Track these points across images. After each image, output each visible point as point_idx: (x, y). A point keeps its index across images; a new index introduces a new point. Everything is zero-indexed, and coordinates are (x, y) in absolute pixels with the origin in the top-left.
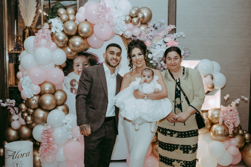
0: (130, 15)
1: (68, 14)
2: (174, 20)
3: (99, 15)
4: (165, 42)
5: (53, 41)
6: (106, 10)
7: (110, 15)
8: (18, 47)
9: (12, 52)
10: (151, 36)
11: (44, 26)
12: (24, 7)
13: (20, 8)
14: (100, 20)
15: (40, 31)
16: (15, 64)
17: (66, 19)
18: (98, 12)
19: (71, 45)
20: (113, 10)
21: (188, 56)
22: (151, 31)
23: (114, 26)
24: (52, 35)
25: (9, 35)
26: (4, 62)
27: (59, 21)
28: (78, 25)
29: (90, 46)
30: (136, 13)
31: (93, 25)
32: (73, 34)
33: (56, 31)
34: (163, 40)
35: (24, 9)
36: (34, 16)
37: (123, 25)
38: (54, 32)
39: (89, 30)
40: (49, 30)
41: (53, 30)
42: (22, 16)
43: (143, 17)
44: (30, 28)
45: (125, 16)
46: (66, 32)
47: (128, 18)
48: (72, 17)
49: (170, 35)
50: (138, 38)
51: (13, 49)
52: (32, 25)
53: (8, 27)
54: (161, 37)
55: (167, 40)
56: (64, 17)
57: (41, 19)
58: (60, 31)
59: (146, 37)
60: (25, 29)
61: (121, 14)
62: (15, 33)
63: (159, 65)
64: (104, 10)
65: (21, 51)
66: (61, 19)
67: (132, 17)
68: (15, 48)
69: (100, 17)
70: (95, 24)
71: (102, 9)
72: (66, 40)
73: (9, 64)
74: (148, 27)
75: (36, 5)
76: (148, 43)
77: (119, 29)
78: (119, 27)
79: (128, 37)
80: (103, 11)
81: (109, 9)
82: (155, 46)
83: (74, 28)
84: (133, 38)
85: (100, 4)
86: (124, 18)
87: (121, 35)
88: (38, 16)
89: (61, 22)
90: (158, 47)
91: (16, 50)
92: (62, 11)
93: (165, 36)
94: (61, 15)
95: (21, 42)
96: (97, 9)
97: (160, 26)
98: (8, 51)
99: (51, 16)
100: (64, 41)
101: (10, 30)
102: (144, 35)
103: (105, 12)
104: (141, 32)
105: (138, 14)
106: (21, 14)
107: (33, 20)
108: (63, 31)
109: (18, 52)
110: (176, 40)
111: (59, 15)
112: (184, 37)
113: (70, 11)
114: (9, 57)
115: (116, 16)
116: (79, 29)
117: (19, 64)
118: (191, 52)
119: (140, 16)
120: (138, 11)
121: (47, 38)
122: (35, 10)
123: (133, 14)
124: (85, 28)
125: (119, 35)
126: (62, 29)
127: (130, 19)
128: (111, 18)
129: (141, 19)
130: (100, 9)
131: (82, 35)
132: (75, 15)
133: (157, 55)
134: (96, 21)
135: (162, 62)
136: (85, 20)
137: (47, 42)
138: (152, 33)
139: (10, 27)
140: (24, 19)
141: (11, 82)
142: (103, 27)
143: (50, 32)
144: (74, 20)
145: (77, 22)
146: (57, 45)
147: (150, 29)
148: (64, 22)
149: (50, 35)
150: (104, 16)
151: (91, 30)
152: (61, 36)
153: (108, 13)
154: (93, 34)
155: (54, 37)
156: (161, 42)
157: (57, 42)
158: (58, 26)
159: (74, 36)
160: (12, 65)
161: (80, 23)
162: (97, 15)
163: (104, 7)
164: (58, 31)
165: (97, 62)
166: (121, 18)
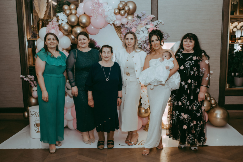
0: (118, 9)
1: (70, 9)
2: (157, 10)
3: (94, 10)
4: (147, 29)
5: (60, 31)
6: (99, 6)
7: (102, 9)
8: (34, 35)
9: (30, 39)
10: (135, 24)
11: (53, 20)
12: (38, 3)
13: (34, 4)
14: (95, 13)
15: (50, 23)
16: (32, 49)
17: (69, 13)
18: (93, 7)
19: (74, 33)
20: (105, 5)
21: (167, 39)
22: (135, 21)
23: (106, 17)
24: (59, 26)
25: (27, 26)
26: (24, 47)
27: (64, 15)
28: (78, 17)
29: (89, 34)
30: (123, 7)
31: (90, 17)
32: (75, 24)
33: (62, 23)
34: (145, 27)
35: (38, 5)
36: (46, 10)
37: (112, 16)
38: (61, 24)
39: (87, 21)
40: (57, 22)
41: (60, 22)
42: (37, 11)
43: (129, 9)
44: (43, 20)
45: (114, 10)
46: (70, 24)
47: (117, 11)
48: (73, 12)
49: (151, 23)
50: (126, 26)
51: (30, 37)
52: (44, 17)
53: (26, 20)
54: (143, 24)
55: (148, 26)
56: (68, 12)
57: (51, 12)
58: (65, 23)
59: (132, 25)
60: (39, 21)
61: (111, 8)
62: (32, 24)
63: (143, 47)
64: (98, 5)
65: (37, 38)
66: (66, 14)
67: (120, 10)
68: (32, 36)
69: (94, 11)
70: (91, 16)
71: (96, 5)
72: (70, 29)
73: (28, 49)
74: (134, 17)
75: (47, 1)
76: (133, 30)
77: (110, 20)
78: (110, 18)
79: (118, 25)
80: (97, 7)
81: (101, 4)
82: (139, 32)
83: (76, 20)
84: (121, 26)
85: (94, 1)
86: (113, 11)
87: (111, 24)
88: (49, 9)
89: (65, 16)
90: (141, 32)
91: (33, 37)
92: (66, 7)
93: (147, 24)
94: (66, 10)
95: (36, 31)
96: (92, 5)
97: (143, 16)
98: (27, 38)
99: (59, 11)
100: (69, 31)
101: (28, 22)
102: (130, 23)
103: (99, 7)
104: (128, 21)
105: (124, 7)
106: (36, 9)
107: (45, 13)
108: (67, 23)
109: (35, 39)
110: (156, 27)
111: (64, 10)
112: (163, 24)
113: (73, 7)
114: (28, 43)
115: (107, 10)
116: (80, 20)
117: (36, 49)
118: (169, 36)
119: (126, 8)
120: (125, 5)
121: (56, 29)
122: (46, 6)
123: (120, 8)
124: (84, 20)
125: (110, 24)
126: (67, 21)
127: (118, 12)
128: (103, 11)
129: (128, 11)
130: (94, 5)
131: (82, 25)
132: (76, 9)
133: (141, 39)
134: (92, 14)
135: (145, 45)
136: (84, 13)
137: (56, 31)
138: (136, 22)
139: (28, 20)
140: (38, 13)
141: (30, 63)
142: (97, 19)
143: (57, 24)
144: (76, 14)
145: (78, 15)
146: (64, 33)
147: (134, 19)
148: (68, 16)
149: (58, 26)
150: (98, 10)
151: (88, 21)
152: (66, 27)
153: (100, 7)
154: (91, 24)
155: (60, 27)
156: (144, 29)
157: (63, 31)
158: (63, 19)
159: (76, 26)
160: (30, 49)
161: (80, 16)
162: (92, 9)
163: (97, 3)
164: (64, 23)
165: (95, 45)
166: (111, 11)
